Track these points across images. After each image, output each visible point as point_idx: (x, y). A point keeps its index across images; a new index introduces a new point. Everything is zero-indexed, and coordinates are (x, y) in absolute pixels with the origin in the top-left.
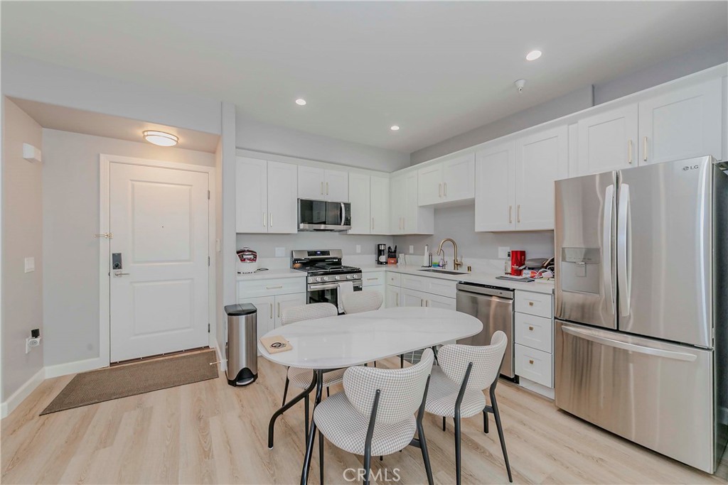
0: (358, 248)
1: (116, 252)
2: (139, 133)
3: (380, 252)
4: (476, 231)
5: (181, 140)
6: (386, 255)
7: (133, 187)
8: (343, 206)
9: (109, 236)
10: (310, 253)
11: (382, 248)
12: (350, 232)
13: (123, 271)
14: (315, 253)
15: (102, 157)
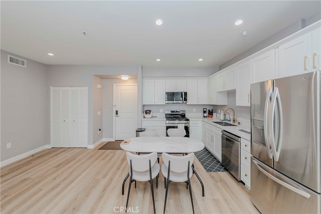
0: (194, 110)
1: (117, 110)
2: (120, 77)
3: (204, 112)
4: (236, 105)
5: (130, 78)
6: (207, 113)
7: (120, 91)
8: (183, 93)
9: (115, 106)
10: (172, 112)
11: (205, 110)
12: (187, 104)
13: (118, 115)
14: (174, 112)
15: (114, 84)
